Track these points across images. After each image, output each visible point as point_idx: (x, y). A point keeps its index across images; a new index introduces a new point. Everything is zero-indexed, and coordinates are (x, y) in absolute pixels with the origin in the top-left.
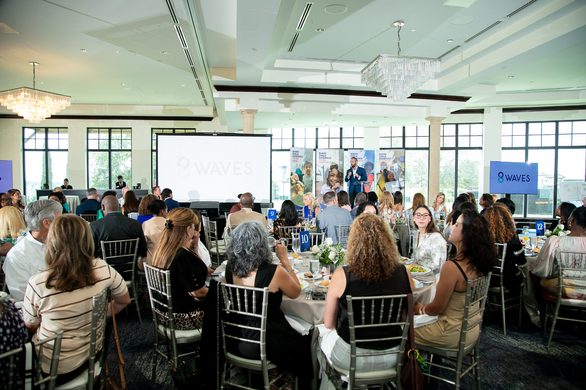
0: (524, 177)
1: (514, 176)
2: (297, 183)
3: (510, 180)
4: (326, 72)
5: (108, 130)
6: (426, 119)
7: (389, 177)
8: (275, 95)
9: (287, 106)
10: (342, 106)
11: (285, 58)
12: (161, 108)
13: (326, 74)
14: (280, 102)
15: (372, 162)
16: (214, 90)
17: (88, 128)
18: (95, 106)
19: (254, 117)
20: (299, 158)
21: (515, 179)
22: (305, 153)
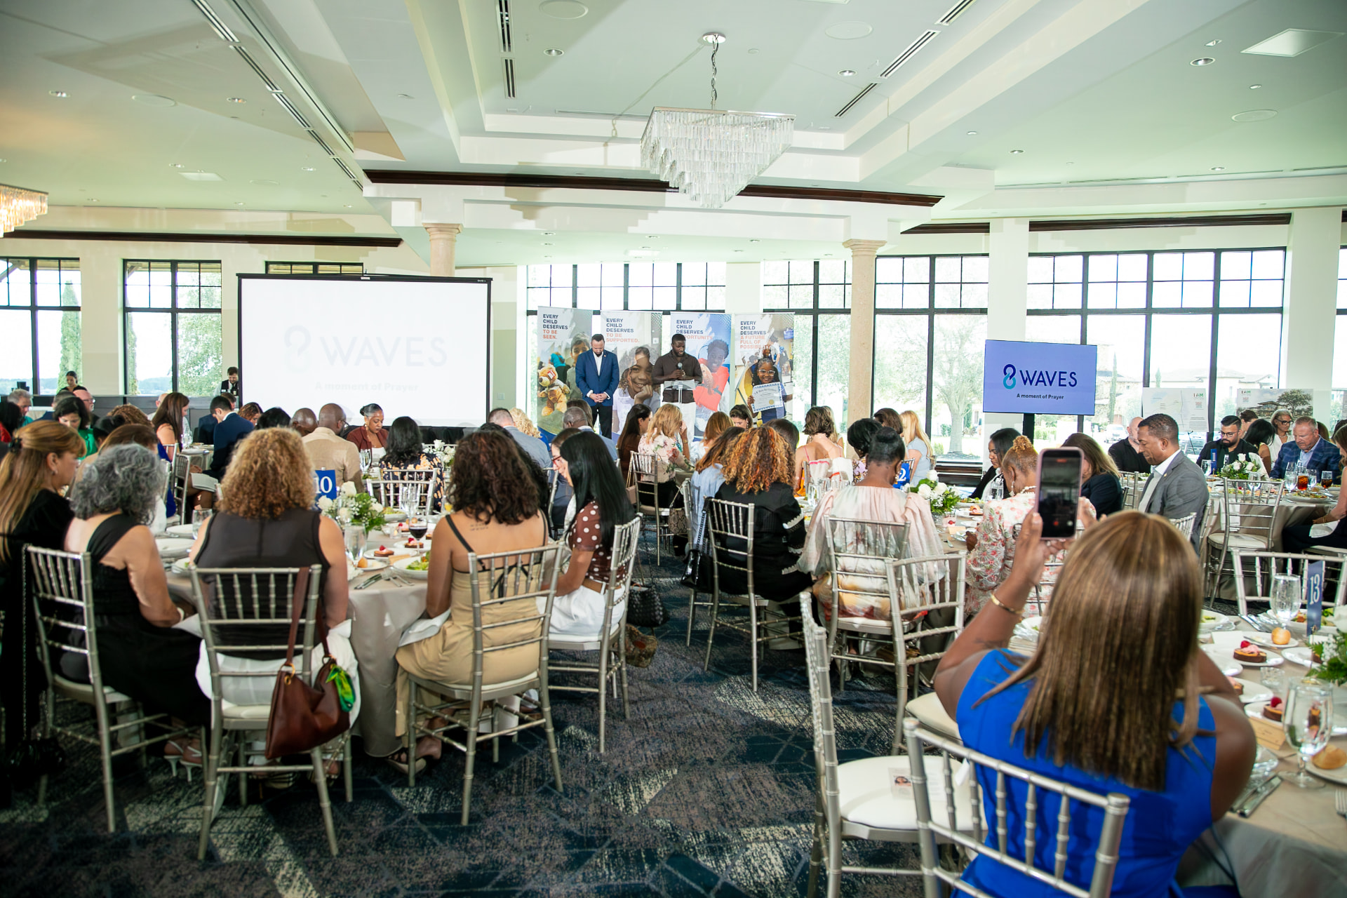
0: (1063, 376)
1: (1041, 374)
2: (552, 385)
3: (1031, 382)
4: (606, 141)
5: (169, 265)
6: (844, 243)
7: (760, 374)
8: (498, 192)
9: (528, 216)
10: (651, 215)
11: (508, 112)
12: (284, 217)
13: (606, 145)
14: (514, 206)
15: (724, 339)
16: (365, 180)
17: (125, 261)
18: (138, 211)
19: (453, 240)
20: (558, 330)
21: (1044, 381)
22: (573, 320)
